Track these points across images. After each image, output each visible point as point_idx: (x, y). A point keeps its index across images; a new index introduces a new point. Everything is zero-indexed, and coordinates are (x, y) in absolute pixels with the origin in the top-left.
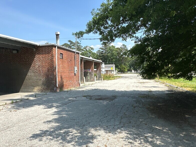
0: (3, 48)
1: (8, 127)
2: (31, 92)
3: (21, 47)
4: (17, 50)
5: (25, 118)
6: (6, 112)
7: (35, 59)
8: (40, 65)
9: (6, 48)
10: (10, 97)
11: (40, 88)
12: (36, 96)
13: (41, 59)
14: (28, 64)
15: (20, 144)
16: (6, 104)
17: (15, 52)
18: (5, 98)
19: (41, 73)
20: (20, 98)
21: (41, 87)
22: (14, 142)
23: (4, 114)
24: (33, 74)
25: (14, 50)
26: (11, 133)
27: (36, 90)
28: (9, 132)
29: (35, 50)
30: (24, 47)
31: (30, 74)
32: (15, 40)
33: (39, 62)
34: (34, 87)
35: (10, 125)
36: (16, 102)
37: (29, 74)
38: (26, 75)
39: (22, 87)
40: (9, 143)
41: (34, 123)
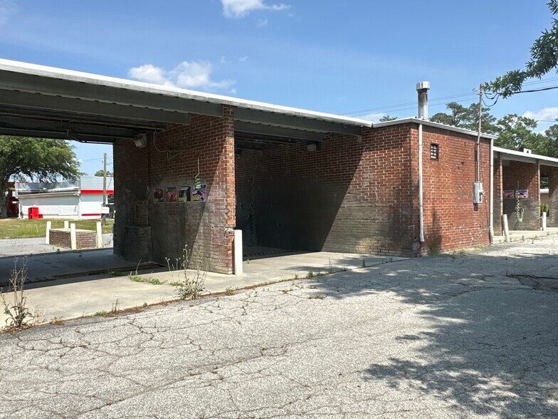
0: (285, 140)
1: (310, 337)
2: (350, 253)
3: (326, 134)
4: (317, 143)
5: (347, 319)
6: (300, 299)
7: (361, 163)
8: (374, 180)
9: (293, 141)
10: (304, 261)
11: (373, 242)
12: (366, 264)
13: (377, 164)
14: (343, 179)
15: (345, 385)
16: (296, 278)
17: (312, 148)
18: (291, 263)
19: (378, 202)
20: (328, 266)
21: (376, 239)
22: (330, 377)
23: (295, 302)
24: (354, 204)
25: (309, 142)
26: (320, 353)
27: (364, 248)
28: (314, 350)
29: (360, 139)
30: (333, 135)
31: (348, 204)
32: (314, 117)
33: (371, 172)
34: (359, 238)
35: (313, 331)
36: (318, 275)
37: (345, 204)
38: (338, 207)
39: (329, 238)
40: (318, 376)
41: (370, 335)
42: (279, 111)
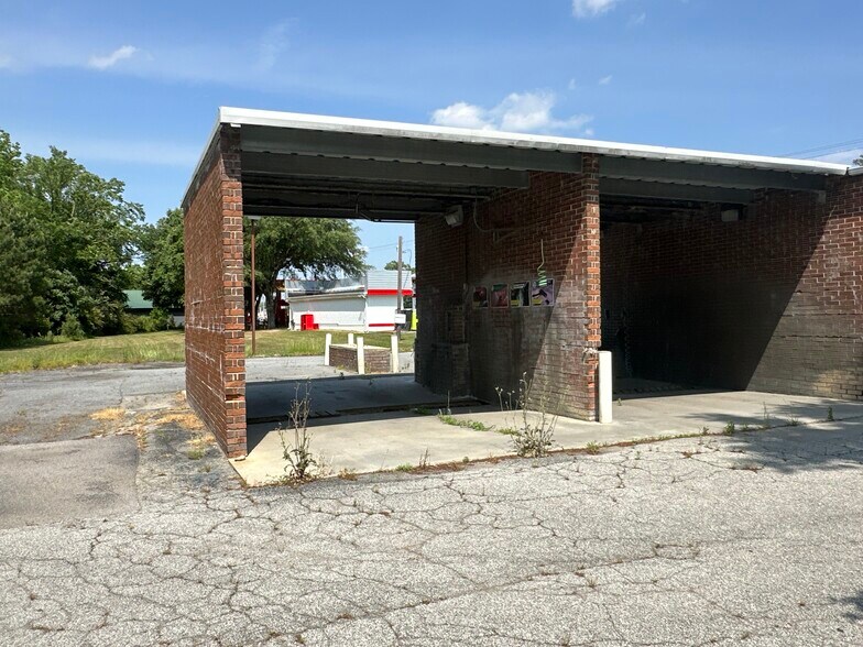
0: (682, 205)
1: (740, 535)
2: (801, 394)
3: (757, 191)
4: (739, 208)
5: (806, 509)
6: (716, 469)
7: (824, 238)
8: (851, 269)
9: (696, 205)
10: (715, 406)
11: (847, 377)
12: (835, 416)
13: (857, 239)
14: (789, 272)
15: (812, 623)
16: (705, 434)
17: (730, 216)
18: (694, 408)
19: (857, 307)
20: (762, 416)
21: (852, 373)
22: (782, 607)
23: (707, 473)
24: (810, 311)
25: (725, 207)
26: (759, 564)
27: (827, 387)
28: (747, 556)
29: (822, 197)
30: (770, 192)
31: (799, 311)
32: (737, 163)
33: (844, 255)
34: (819, 370)
35: (744, 525)
36: (744, 430)
37: (792, 310)
38: (780, 315)
39: (761, 367)
40: (758, 602)
41: (854, 542)
42: (675, 158)
